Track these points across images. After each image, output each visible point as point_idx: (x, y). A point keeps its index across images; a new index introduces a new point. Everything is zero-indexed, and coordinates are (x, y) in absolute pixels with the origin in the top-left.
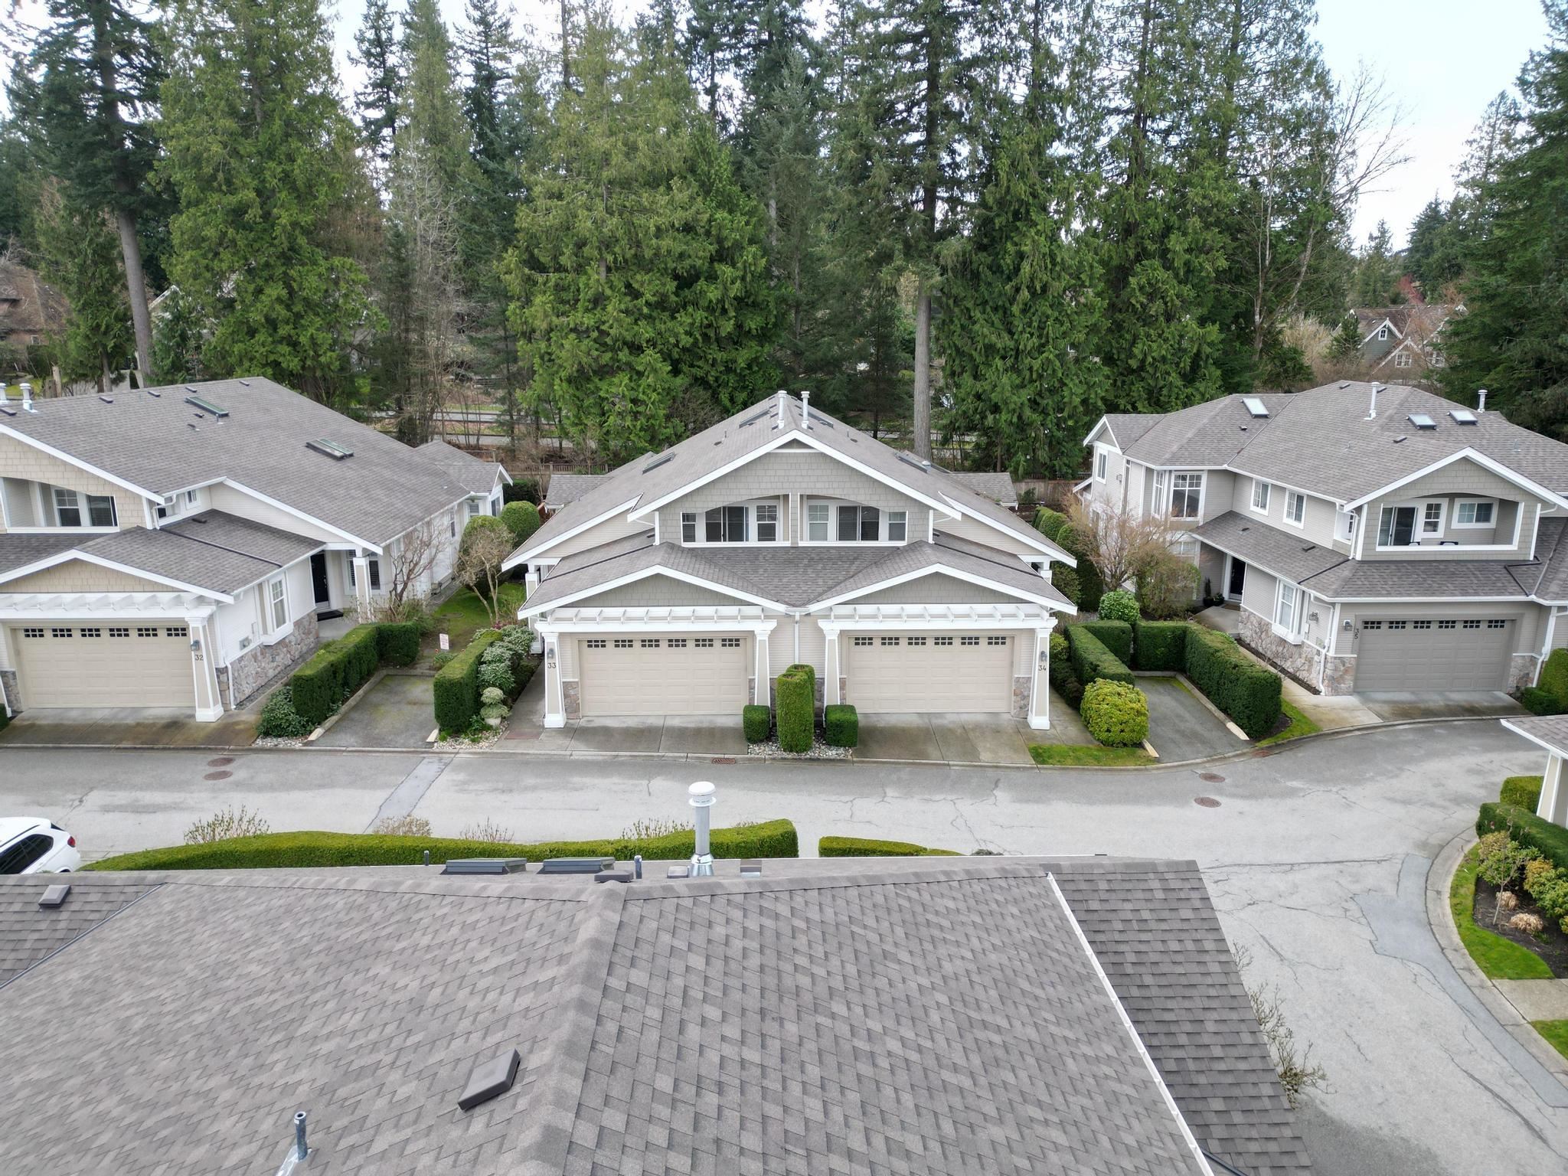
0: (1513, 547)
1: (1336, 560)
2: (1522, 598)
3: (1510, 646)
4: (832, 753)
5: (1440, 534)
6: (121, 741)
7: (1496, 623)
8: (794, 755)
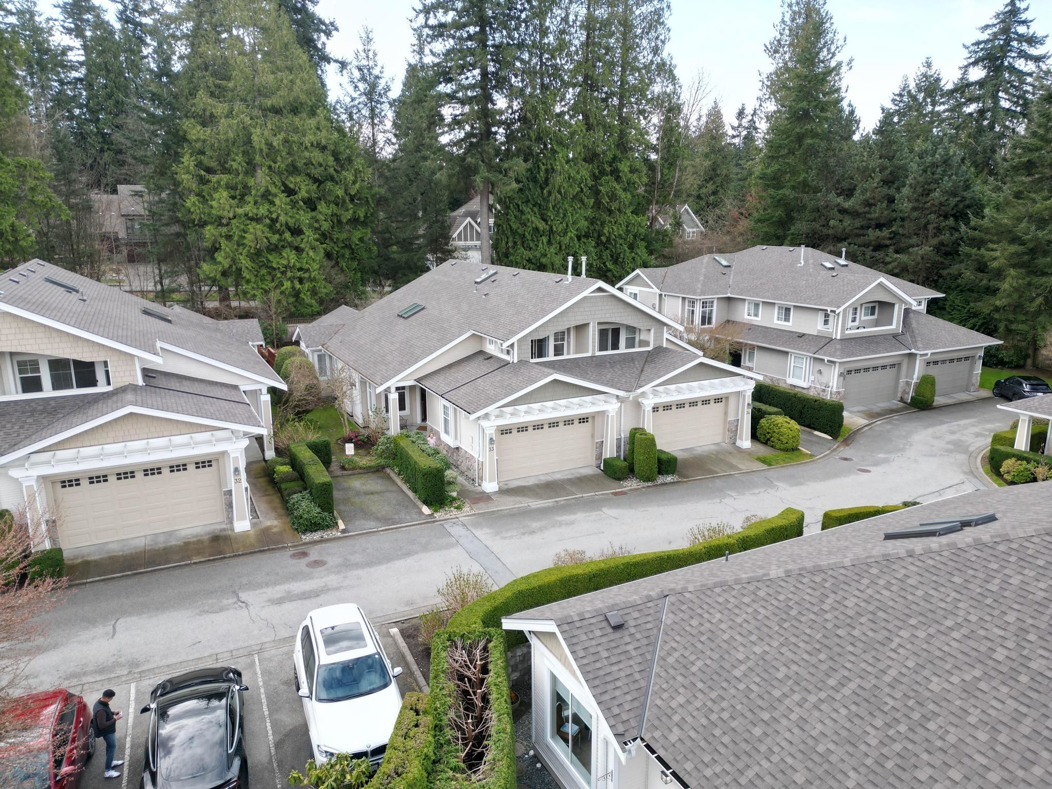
0: (894, 327)
1: (828, 340)
2: (908, 351)
3: (898, 377)
4: (669, 479)
5: (856, 324)
6: (189, 558)
7: (893, 366)
8: (650, 484)
